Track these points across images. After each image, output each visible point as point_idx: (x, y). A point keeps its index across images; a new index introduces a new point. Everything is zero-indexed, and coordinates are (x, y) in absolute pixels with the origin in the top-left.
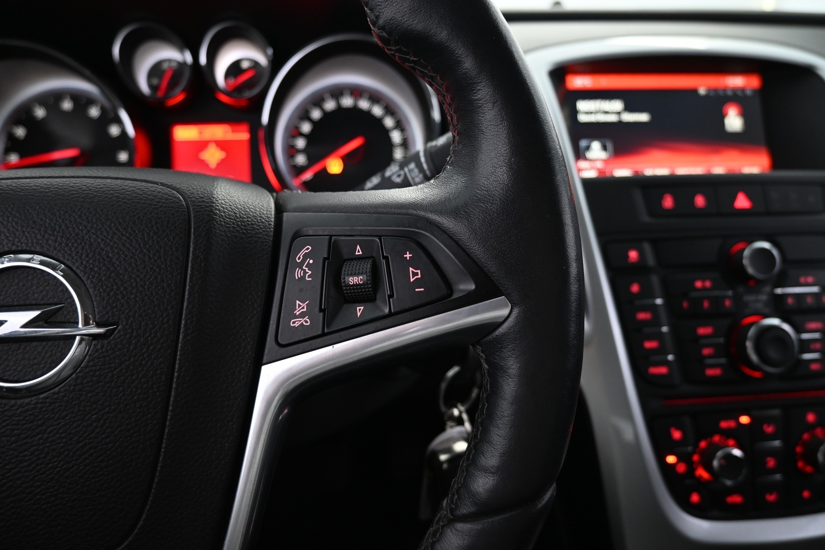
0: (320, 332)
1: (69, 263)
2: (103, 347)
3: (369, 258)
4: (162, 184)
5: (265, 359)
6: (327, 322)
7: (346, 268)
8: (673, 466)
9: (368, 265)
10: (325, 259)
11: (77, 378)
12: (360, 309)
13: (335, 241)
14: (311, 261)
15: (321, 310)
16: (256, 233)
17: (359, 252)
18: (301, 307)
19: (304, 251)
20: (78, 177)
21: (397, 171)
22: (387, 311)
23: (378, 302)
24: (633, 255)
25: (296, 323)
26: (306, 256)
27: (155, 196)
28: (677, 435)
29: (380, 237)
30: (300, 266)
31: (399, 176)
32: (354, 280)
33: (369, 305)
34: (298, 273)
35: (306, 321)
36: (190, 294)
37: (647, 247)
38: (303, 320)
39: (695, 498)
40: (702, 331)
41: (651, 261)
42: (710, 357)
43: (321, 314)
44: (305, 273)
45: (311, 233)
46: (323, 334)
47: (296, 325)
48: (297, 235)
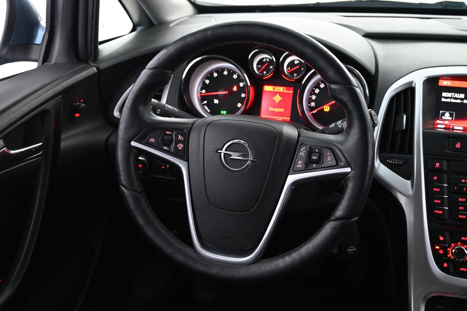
0: (304, 169)
1: (249, 143)
2: (254, 164)
3: (319, 153)
4: (271, 126)
5: (290, 173)
6: (306, 167)
7: (313, 154)
8: (438, 250)
9: (318, 154)
10: (308, 151)
11: (247, 170)
12: (314, 165)
13: (311, 147)
14: (305, 151)
15: (305, 164)
16: (292, 142)
17: (317, 151)
18: (300, 162)
19: (303, 148)
20: (252, 122)
21: (340, 124)
22: (321, 167)
23: (319, 164)
24: (438, 164)
25: (298, 166)
26: (304, 150)
27: (269, 130)
28: (442, 238)
29: (323, 148)
30: (302, 152)
31: (340, 125)
32: (314, 158)
33: (317, 164)
34: (301, 154)
35: (301, 166)
36: (274, 155)
37: (445, 163)
38: (300, 166)
39: (445, 265)
40: (460, 200)
41: (445, 169)
42: (462, 210)
43: (305, 165)
44: (303, 154)
45: (306, 144)
46: (304, 170)
47: (298, 167)
48: (302, 144)
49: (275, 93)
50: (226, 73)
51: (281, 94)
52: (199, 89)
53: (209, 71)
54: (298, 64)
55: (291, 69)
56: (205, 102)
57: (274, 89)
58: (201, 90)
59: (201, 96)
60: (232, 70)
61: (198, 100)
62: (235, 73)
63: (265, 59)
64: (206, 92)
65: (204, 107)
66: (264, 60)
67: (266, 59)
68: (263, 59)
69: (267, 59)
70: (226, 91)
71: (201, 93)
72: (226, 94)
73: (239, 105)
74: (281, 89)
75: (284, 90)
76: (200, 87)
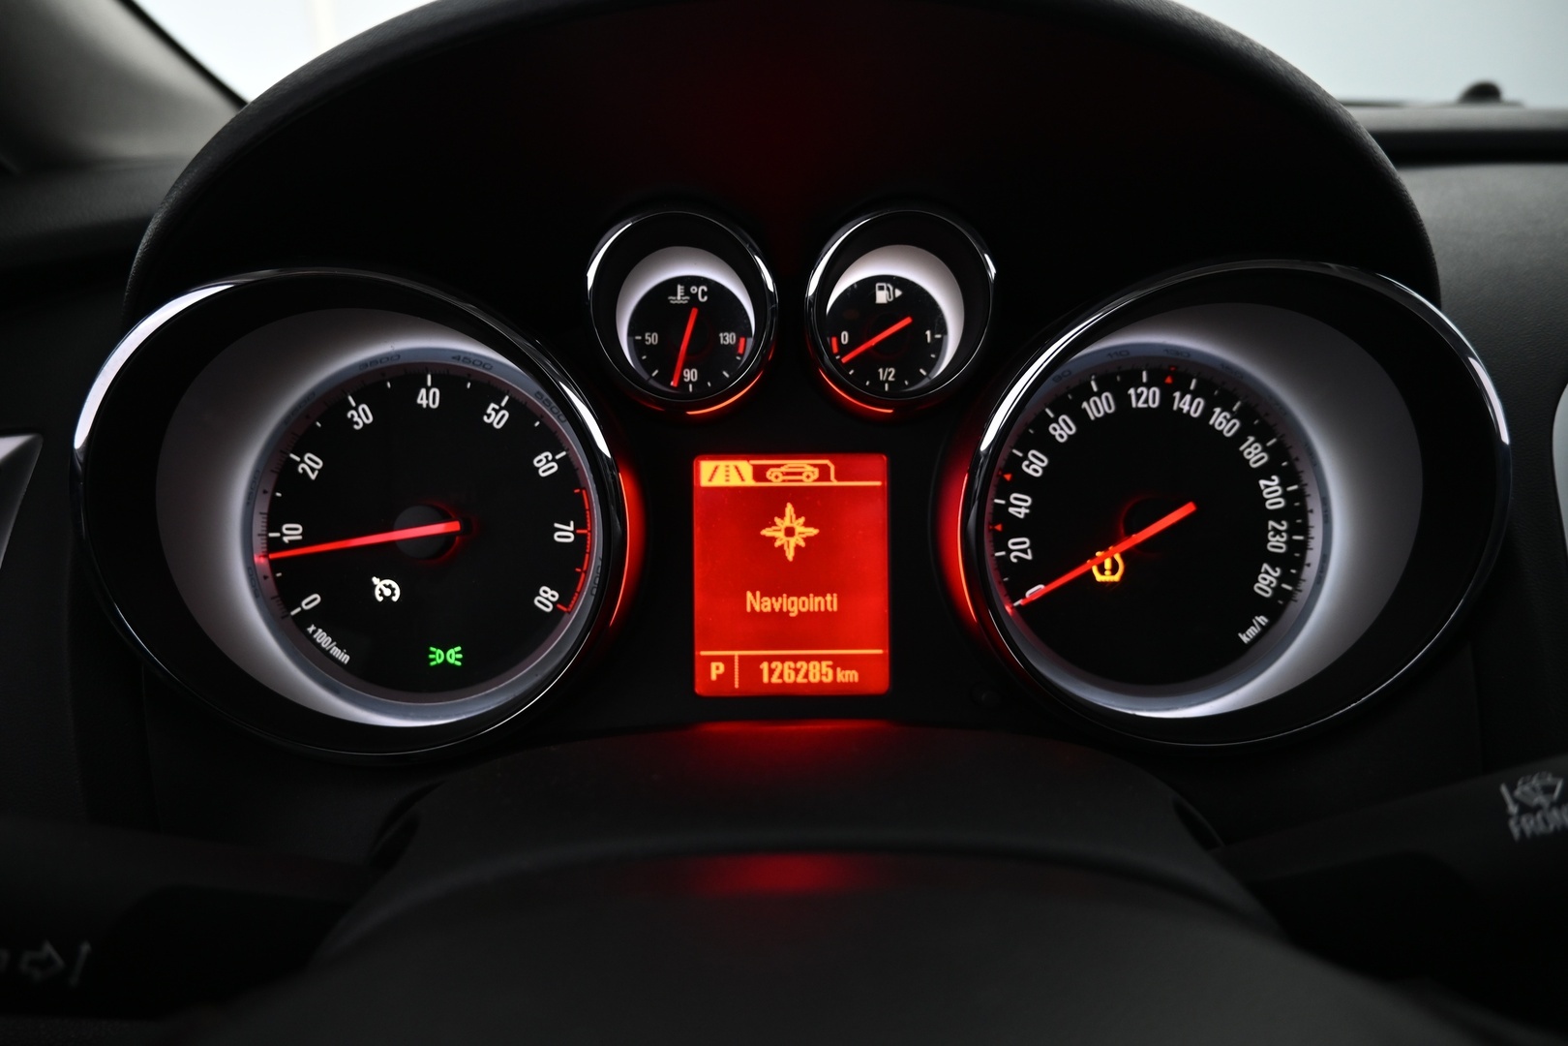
49: (766, 503)
50: (428, 398)
51: (807, 501)
52: (259, 524)
53: (312, 393)
54: (893, 310)
55: (854, 343)
56: (312, 601)
57: (759, 473)
58: (274, 524)
59: (275, 565)
60: (469, 375)
61: (257, 593)
62: (490, 390)
63: (680, 289)
64: (308, 539)
65: (310, 637)
66: (680, 297)
67: (687, 292)
68: (669, 286)
69: (693, 289)
70: (444, 518)
71: (274, 545)
72: (447, 538)
73: (546, 598)
74: (806, 471)
75: (824, 474)
76: (262, 506)
